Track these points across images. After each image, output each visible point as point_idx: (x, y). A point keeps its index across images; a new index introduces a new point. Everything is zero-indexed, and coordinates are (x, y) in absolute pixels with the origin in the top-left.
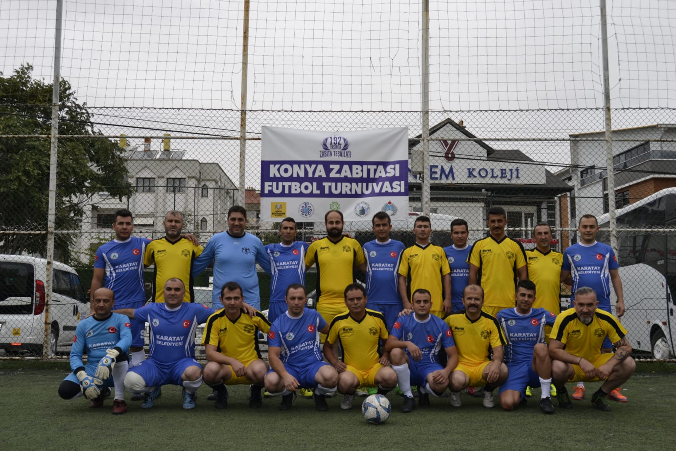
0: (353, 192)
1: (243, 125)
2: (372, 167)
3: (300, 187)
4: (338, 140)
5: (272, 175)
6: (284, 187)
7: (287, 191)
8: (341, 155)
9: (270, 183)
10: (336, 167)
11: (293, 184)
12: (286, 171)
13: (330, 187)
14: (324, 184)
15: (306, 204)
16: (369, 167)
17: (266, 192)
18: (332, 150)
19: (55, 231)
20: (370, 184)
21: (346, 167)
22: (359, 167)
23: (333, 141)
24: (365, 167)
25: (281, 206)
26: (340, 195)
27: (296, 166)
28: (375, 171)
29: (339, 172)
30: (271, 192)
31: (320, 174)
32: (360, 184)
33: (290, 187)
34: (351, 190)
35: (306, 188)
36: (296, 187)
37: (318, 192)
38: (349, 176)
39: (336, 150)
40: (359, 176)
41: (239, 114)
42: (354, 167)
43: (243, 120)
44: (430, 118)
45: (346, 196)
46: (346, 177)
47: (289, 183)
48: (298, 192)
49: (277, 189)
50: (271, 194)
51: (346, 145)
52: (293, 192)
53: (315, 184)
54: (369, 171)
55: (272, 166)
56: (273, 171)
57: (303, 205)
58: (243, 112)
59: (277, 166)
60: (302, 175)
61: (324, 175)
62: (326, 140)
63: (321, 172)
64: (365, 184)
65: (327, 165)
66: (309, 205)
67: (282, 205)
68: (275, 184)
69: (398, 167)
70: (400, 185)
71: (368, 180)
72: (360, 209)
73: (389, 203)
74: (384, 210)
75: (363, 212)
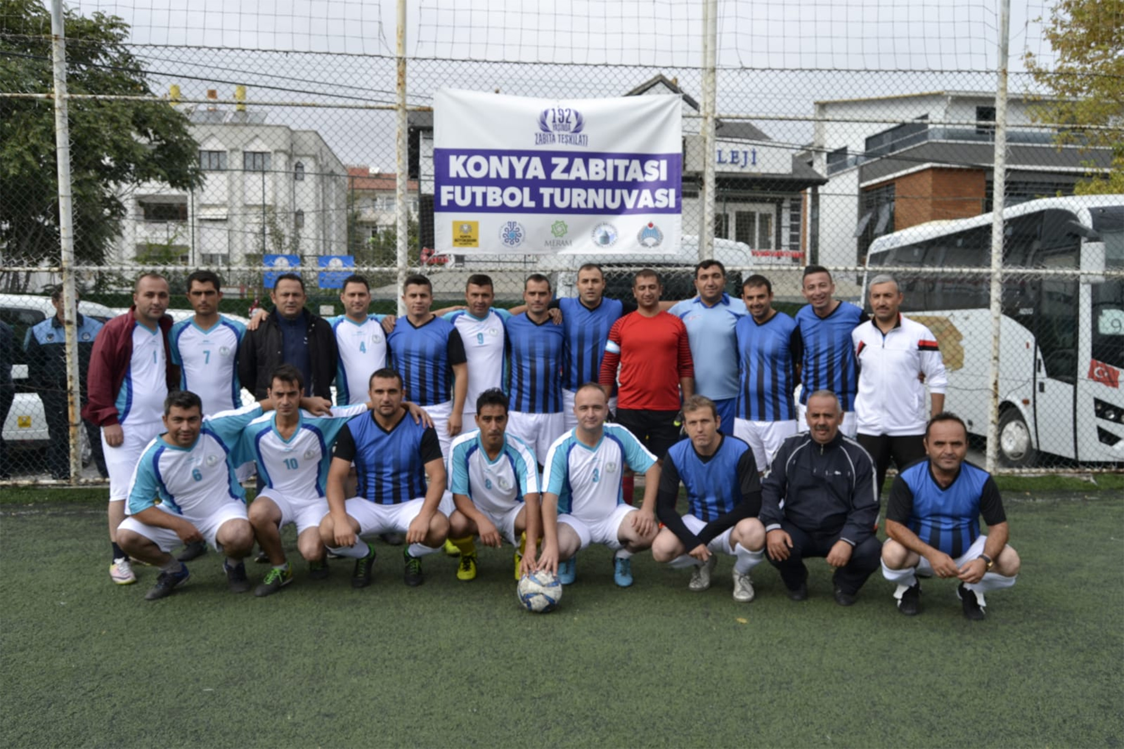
0: (590, 206)
1: (402, 84)
2: (622, 163)
3: (502, 196)
4: (566, 114)
5: (453, 174)
6: (474, 195)
7: (479, 203)
8: (570, 141)
9: (451, 188)
10: (562, 162)
11: (490, 190)
12: (477, 167)
13: (552, 196)
14: (542, 190)
15: (512, 224)
16: (618, 162)
17: (444, 203)
18: (556, 133)
19: (76, 268)
20: (618, 192)
21: (578, 162)
22: (601, 163)
23: (557, 116)
24: (610, 162)
25: (469, 227)
26: (569, 210)
27: (494, 159)
28: (627, 169)
29: (567, 170)
30: (452, 203)
31: (536, 173)
32: (601, 191)
33: (485, 195)
34: (586, 201)
35: (512, 197)
36: (495, 196)
37: (532, 204)
38: (584, 177)
39: (562, 133)
40: (600, 178)
41: (394, 63)
42: (592, 162)
43: (402, 74)
44: (719, 79)
45: (579, 211)
46: (578, 179)
47: (483, 189)
48: (498, 203)
49: (463, 197)
50: (452, 207)
51: (579, 124)
52: (490, 203)
53: (527, 190)
54: (616, 169)
55: (452, 158)
56: (455, 167)
57: (507, 226)
58: (402, 61)
59: (463, 158)
60: (505, 174)
61: (542, 176)
62: (546, 113)
63: (536, 170)
64: (609, 192)
65: (546, 158)
66: (517, 226)
67: (472, 226)
68: (458, 189)
69: (664, 164)
70: (668, 196)
71: (615, 185)
72: (602, 234)
73: (651, 225)
74: (642, 236)
75: (606, 239)
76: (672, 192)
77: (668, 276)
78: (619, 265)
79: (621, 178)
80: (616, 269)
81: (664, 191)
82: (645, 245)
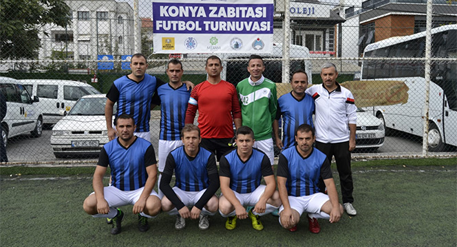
0: (229, 30)
2: (244, 9)
3: (185, 25)
5: (162, 15)
6: (172, 25)
7: (175, 29)
9: (161, 22)
10: (215, 9)
11: (180, 22)
12: (174, 11)
13: (210, 25)
14: (205, 22)
15: (190, 39)
16: (241, 8)
17: (158, 29)
20: (242, 23)
21: (222, 9)
22: (233, 9)
24: (237, 8)
25: (170, 40)
26: (218, 32)
27: (181, 8)
28: (246, 11)
29: (217, 13)
30: (161, 29)
31: (201, 14)
32: (234, 23)
33: (177, 25)
34: (226, 27)
35: (190, 26)
36: (182, 25)
37: (200, 29)
38: (225, 16)
40: (233, 16)
42: (229, 9)
45: (223, 32)
46: (222, 17)
47: (177, 22)
48: (184, 29)
49: (167, 26)
50: (162, 31)
52: (180, 29)
53: (197, 22)
54: (241, 11)
55: (161, 7)
56: (163, 11)
57: (188, 40)
59: (166, 7)
60: (187, 15)
61: (205, 16)
64: (237, 23)
65: (207, 7)
66: (193, 40)
68: (164, 22)
69: (265, 9)
70: (266, 25)
71: (240, 19)
72: (235, 43)
73: (258, 39)
74: (254, 45)
75: (237, 46)
76: (269, 23)
77: (268, 63)
78: (243, 58)
79: (243, 16)
80: (242, 59)
81: (265, 23)
82: (256, 49)
